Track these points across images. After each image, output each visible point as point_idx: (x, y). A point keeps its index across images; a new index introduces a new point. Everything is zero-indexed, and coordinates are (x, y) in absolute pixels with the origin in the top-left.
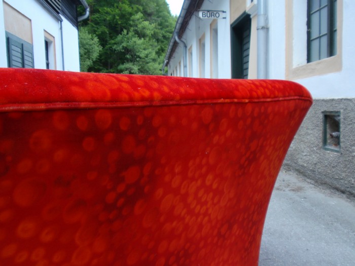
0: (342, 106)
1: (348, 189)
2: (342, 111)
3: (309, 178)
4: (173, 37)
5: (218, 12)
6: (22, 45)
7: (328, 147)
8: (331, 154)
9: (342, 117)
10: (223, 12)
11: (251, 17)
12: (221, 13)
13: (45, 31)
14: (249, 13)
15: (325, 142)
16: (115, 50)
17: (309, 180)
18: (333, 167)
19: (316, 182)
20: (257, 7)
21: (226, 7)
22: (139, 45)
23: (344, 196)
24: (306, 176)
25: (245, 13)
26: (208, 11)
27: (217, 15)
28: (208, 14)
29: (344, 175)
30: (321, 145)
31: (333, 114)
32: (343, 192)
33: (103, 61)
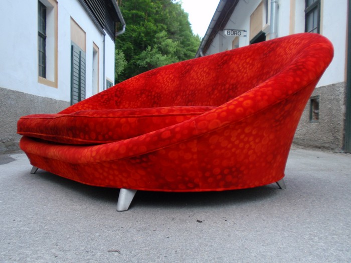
0: (321, 91)
1: (322, 145)
2: (320, 94)
3: (301, 145)
4: (198, 53)
5: (240, 31)
6: (80, 52)
7: (313, 121)
8: (314, 125)
9: (320, 98)
10: (244, 31)
11: (266, 35)
12: (242, 32)
13: (94, 42)
14: (264, 32)
15: (311, 118)
16: (139, 65)
17: (300, 147)
18: (315, 133)
19: (305, 146)
20: (270, 28)
21: (247, 27)
22: (162, 61)
23: (320, 150)
24: (298, 144)
25: (261, 32)
26: (232, 30)
27: (239, 33)
28: (232, 32)
29: (320, 136)
30: (308, 120)
31: (316, 98)
32: (320, 148)
33: (126, 75)
